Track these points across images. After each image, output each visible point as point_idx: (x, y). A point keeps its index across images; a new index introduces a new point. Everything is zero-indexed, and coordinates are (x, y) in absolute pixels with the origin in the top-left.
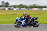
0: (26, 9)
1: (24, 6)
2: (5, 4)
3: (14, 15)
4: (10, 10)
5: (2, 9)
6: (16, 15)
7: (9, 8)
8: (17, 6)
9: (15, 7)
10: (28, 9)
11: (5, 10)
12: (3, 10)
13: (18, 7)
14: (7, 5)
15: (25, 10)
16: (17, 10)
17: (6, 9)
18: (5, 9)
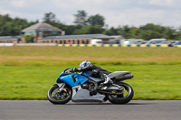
0: (170, 42)
1: (163, 29)
2: (89, 21)
3: (119, 64)
4: (107, 45)
5: (78, 42)
6: (125, 64)
7: (103, 39)
8: (134, 28)
9: (127, 32)
10: (177, 42)
11: (89, 45)
12: (82, 45)
13: (140, 35)
14: (96, 26)
15: (166, 45)
16: (134, 45)
17: (94, 42)
18: (88, 42)
